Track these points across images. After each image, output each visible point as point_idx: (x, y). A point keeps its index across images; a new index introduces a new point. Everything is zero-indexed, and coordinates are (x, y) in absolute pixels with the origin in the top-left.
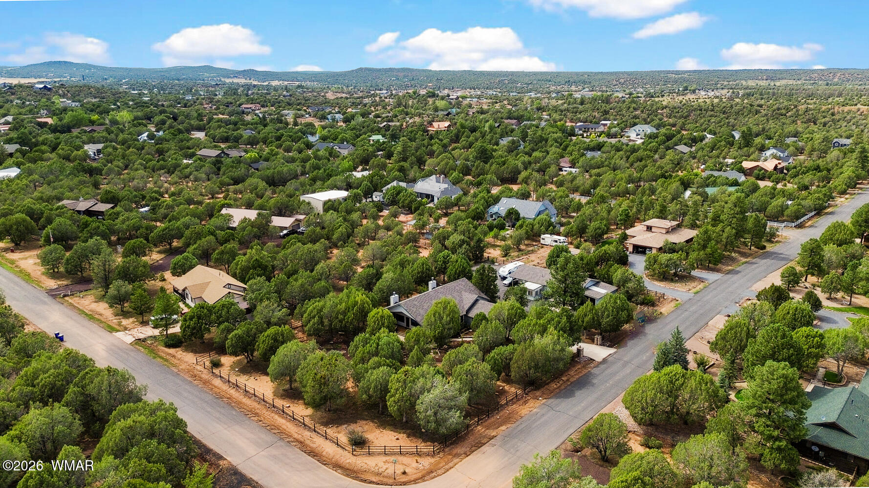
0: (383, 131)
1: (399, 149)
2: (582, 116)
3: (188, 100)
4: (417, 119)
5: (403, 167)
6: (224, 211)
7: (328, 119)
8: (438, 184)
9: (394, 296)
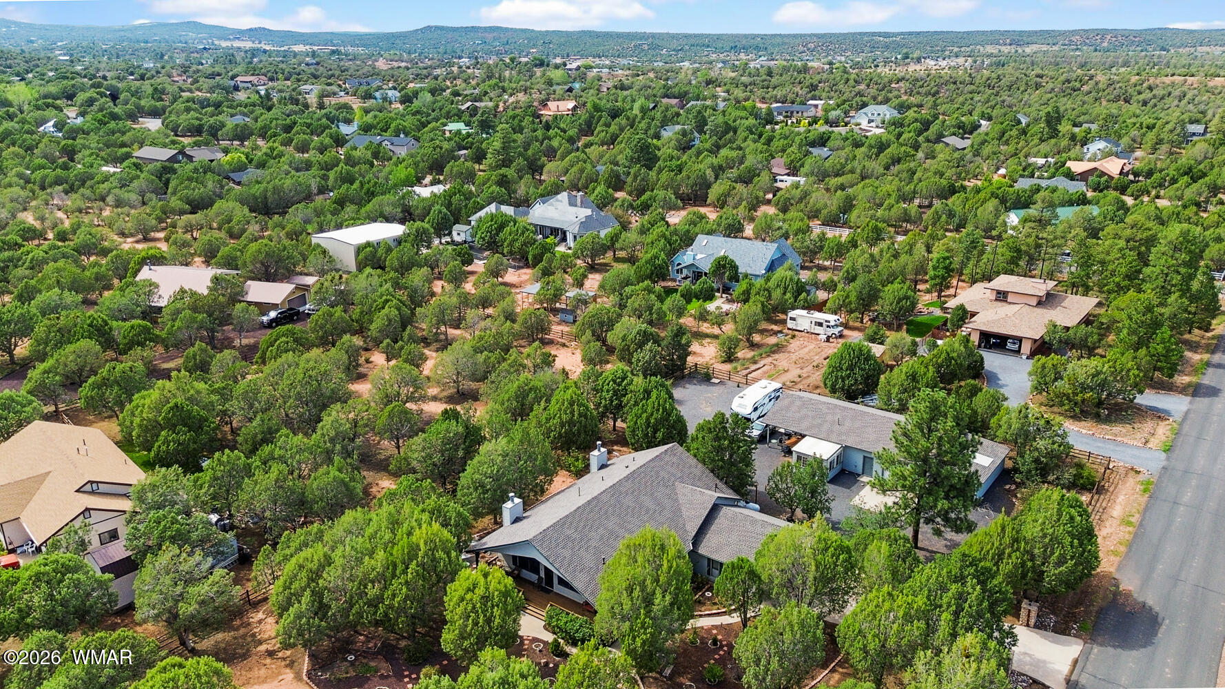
0: (466, 117)
1: (497, 145)
2: (779, 93)
3: (147, 69)
4: (521, 97)
5: (506, 176)
6: (145, 274)
7: (376, 98)
8: (573, 209)
9: (512, 505)
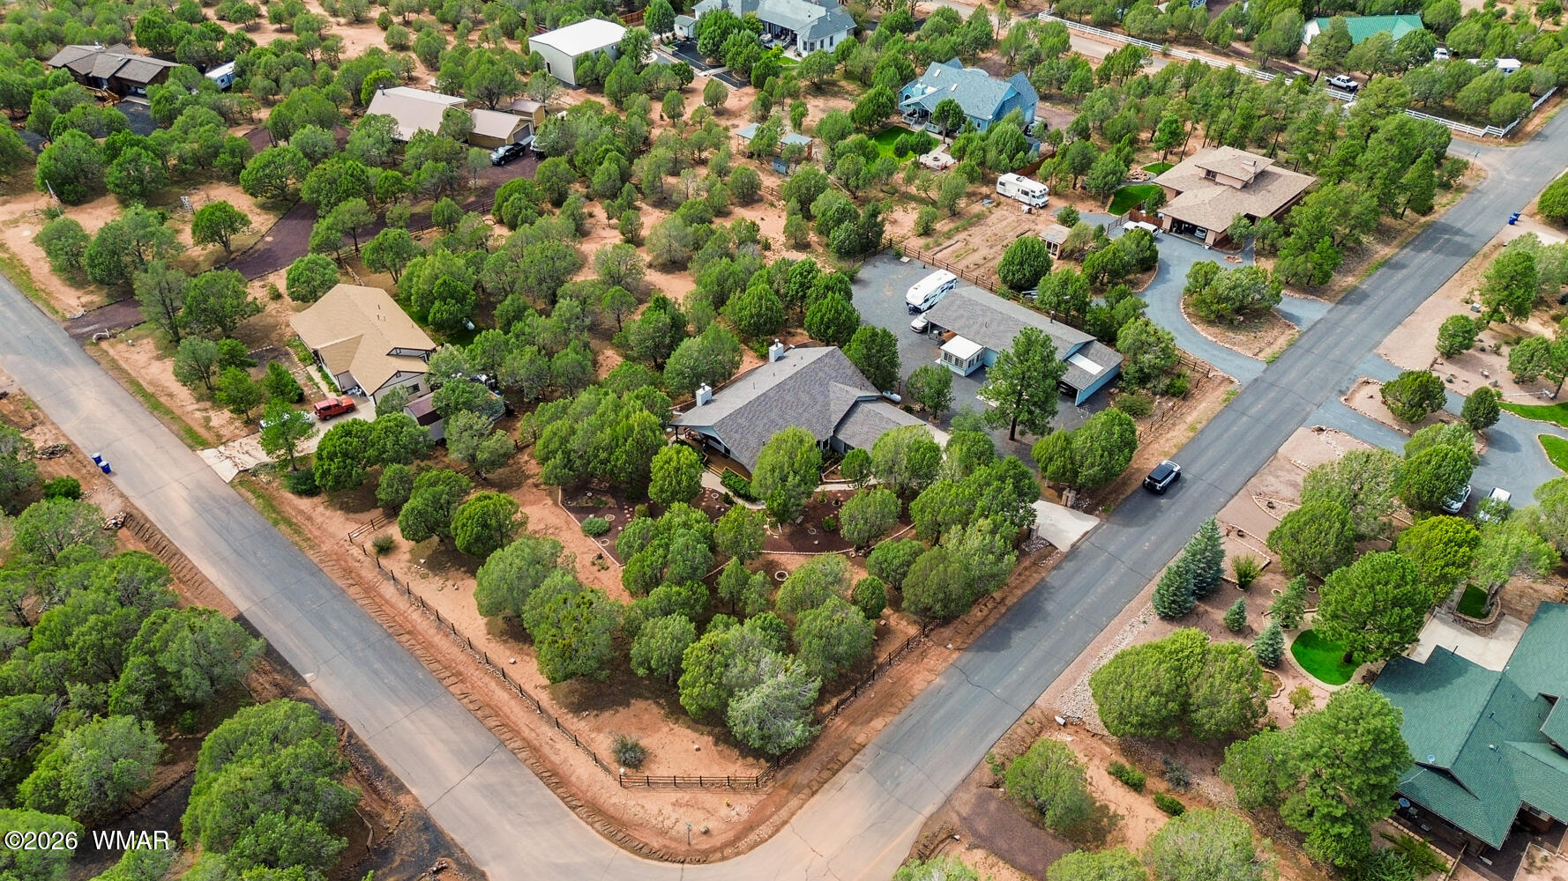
6: (379, 102)
8: (807, 6)
9: (703, 391)
